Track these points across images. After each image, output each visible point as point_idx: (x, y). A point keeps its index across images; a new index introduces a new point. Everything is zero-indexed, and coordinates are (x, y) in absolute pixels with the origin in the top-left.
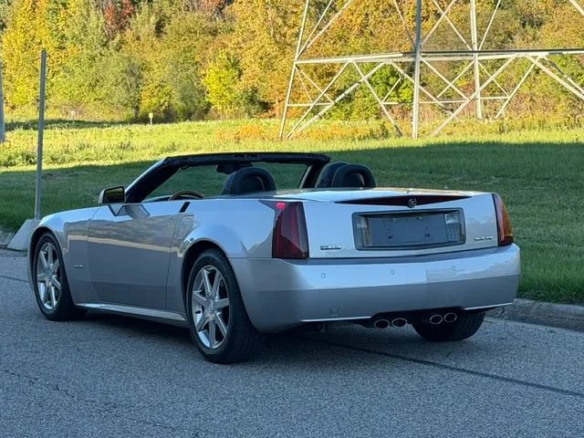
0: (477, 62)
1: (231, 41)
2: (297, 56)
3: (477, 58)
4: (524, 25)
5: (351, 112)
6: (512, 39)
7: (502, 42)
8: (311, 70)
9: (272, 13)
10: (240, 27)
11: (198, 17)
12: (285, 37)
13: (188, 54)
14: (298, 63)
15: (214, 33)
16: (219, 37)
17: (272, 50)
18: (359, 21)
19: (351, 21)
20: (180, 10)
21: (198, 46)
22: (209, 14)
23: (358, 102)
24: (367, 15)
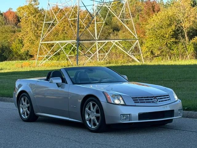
0: (97, 43)
1: (20, 35)
2: (41, 41)
3: (97, 42)
4: (114, 31)
5: (59, 58)
6: (110, 35)
7: (107, 36)
8: (46, 44)
9: (33, 26)
10: (23, 30)
11: (9, 27)
12: (38, 34)
13: (6, 39)
14: (41, 43)
15: (14, 32)
16: (16, 33)
17: (33, 38)
18: (62, 29)
19: (59, 29)
20: (3, 24)
21: (9, 36)
22: (13, 26)
23: (61, 55)
24: (64, 27)
